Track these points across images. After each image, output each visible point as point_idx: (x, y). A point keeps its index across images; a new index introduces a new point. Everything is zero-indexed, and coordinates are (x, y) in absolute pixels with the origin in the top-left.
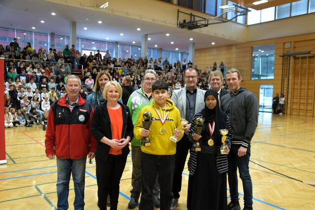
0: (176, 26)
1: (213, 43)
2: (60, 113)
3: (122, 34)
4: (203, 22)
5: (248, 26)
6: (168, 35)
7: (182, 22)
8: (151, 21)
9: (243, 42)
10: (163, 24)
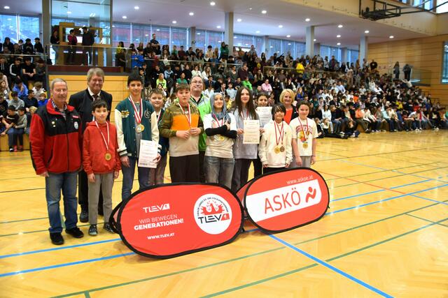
0: (358, 16)
1: (392, 37)
2: (53, 123)
3: (281, 26)
4: (394, 12)
5: (438, 14)
6: (340, 26)
7: (365, 11)
8: (331, 10)
9: (431, 35)
10: (344, 13)
